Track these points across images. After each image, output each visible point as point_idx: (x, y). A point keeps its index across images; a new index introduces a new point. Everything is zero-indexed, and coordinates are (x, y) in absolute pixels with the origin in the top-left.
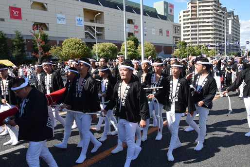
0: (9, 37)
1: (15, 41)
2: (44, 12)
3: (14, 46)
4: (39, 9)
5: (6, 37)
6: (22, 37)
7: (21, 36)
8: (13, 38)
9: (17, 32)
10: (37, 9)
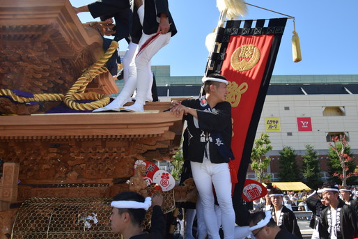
0: (299, 154)
1: (307, 158)
2: (341, 117)
3: (305, 165)
4: (334, 115)
5: (295, 153)
6: (315, 153)
7: (313, 152)
8: (303, 155)
9: (308, 147)
10: (331, 115)
